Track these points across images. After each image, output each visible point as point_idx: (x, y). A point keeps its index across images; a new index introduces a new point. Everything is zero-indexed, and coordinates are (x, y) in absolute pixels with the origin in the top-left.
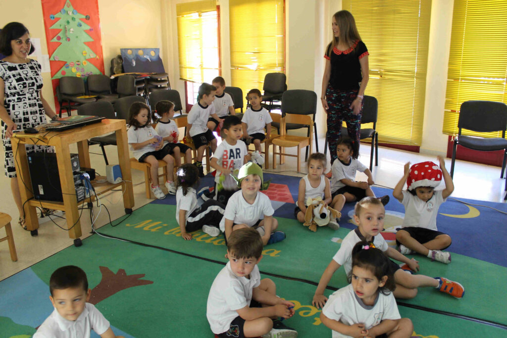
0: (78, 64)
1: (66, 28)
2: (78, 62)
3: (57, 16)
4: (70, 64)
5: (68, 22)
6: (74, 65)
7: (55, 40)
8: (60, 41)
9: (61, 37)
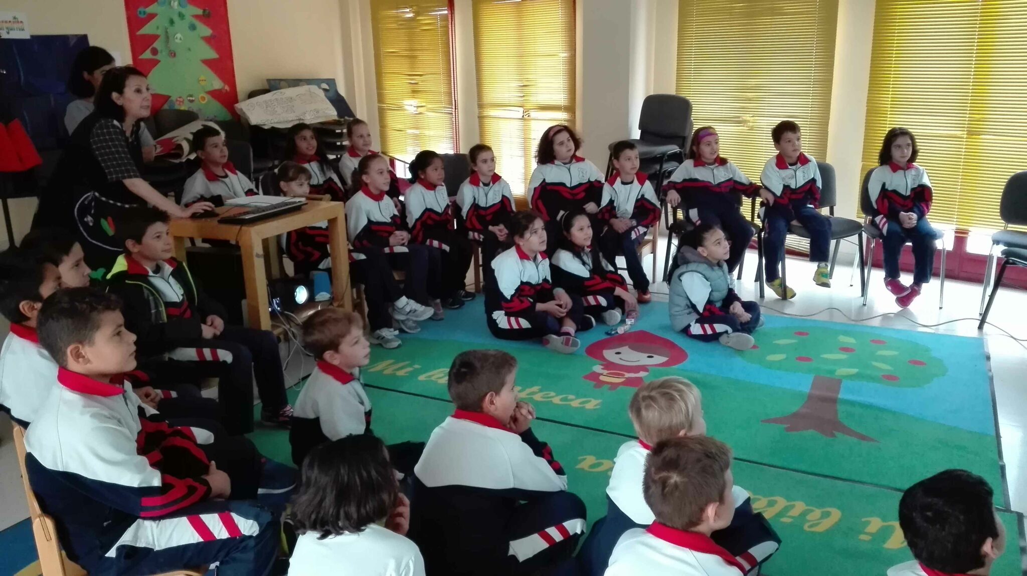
0: (192, 101)
1: (167, 32)
2: (191, 96)
3: (151, 9)
4: (177, 100)
5: (172, 22)
6: (183, 102)
7: (147, 55)
8: (158, 57)
9: (159, 49)
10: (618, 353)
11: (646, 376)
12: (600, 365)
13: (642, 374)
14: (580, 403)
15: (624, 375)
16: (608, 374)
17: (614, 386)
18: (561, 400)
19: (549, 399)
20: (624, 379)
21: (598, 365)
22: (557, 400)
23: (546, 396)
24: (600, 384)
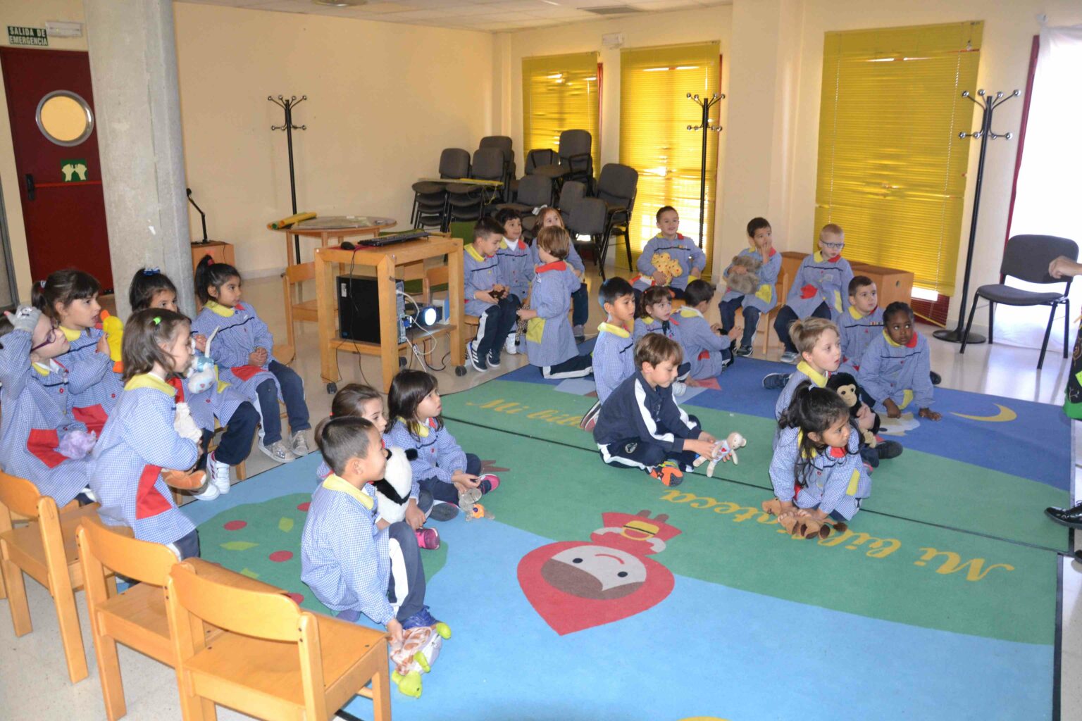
10: (622, 574)
11: (600, 527)
12: (655, 553)
13: (601, 531)
14: (685, 497)
15: (627, 532)
16: (645, 536)
17: (643, 516)
18: (706, 502)
19: (719, 503)
20: (628, 525)
21: (657, 551)
22: (712, 502)
23: (724, 508)
24: (661, 520)
